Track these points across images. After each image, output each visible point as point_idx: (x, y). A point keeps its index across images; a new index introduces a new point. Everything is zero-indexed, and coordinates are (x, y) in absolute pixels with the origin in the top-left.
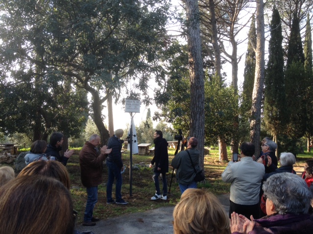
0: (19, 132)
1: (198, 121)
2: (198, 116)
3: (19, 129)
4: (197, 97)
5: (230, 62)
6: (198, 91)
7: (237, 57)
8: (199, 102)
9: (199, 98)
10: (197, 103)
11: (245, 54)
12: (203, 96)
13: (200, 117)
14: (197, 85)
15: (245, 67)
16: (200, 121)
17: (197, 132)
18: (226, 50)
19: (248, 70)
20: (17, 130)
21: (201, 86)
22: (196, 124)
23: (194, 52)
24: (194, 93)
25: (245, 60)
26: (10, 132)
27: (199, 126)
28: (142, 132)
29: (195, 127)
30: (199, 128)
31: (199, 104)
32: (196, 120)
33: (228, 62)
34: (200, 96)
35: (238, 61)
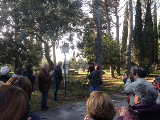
0: (7, 64)
1: (99, 57)
2: (99, 54)
3: (7, 62)
4: (98, 45)
5: (115, 27)
6: (99, 41)
7: (119, 24)
8: (99, 47)
9: (99, 45)
10: (99, 48)
11: (123, 22)
12: (101, 44)
13: (100, 55)
14: (98, 38)
15: (123, 29)
16: (100, 57)
17: (99, 63)
18: (113, 21)
19: (125, 31)
20: (6, 63)
21: (100, 39)
22: (98, 58)
23: (97, 21)
24: (97, 43)
25: (123, 25)
26: (3, 64)
27: (100, 60)
28: (71, 63)
29: (98, 60)
30: (100, 61)
31: (99, 49)
32: (98, 57)
33: (114, 27)
34: (100, 44)
35: (119, 26)
